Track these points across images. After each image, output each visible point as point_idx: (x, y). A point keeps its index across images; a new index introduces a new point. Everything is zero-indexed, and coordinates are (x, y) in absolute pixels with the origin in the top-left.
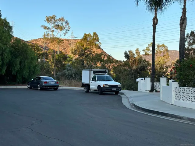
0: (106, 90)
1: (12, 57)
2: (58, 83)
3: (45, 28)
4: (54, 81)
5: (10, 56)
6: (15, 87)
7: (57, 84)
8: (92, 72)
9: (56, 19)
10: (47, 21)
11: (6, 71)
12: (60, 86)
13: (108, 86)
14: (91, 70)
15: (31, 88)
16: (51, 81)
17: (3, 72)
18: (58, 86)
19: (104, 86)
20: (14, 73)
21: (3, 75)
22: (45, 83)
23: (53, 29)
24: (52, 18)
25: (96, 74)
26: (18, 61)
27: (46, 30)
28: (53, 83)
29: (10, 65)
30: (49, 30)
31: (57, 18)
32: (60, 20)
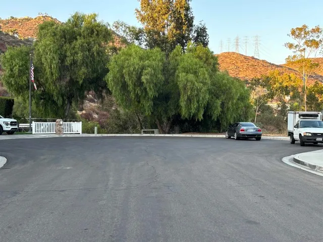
0: (307, 140)
1: (212, 98)
2: (260, 131)
3: (291, 46)
4: (254, 129)
5: (207, 96)
6: (215, 136)
7: (259, 133)
8: (297, 115)
9: (307, 30)
10: (293, 35)
11: (204, 115)
12: (263, 135)
13: (310, 135)
14: (295, 113)
15: (229, 138)
16: (249, 127)
17: (200, 117)
18: (260, 135)
19: (305, 134)
20: (215, 118)
21: (200, 120)
22: (242, 130)
23: (304, 47)
24: (301, 29)
25: (302, 119)
26: (219, 102)
27: (293, 50)
28: (252, 131)
29: (208, 108)
30: (297, 49)
31: (310, 29)
32: (313, 31)
